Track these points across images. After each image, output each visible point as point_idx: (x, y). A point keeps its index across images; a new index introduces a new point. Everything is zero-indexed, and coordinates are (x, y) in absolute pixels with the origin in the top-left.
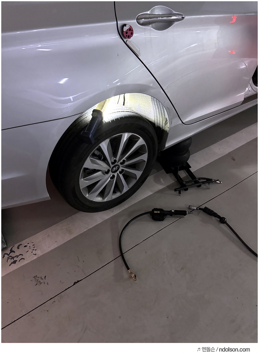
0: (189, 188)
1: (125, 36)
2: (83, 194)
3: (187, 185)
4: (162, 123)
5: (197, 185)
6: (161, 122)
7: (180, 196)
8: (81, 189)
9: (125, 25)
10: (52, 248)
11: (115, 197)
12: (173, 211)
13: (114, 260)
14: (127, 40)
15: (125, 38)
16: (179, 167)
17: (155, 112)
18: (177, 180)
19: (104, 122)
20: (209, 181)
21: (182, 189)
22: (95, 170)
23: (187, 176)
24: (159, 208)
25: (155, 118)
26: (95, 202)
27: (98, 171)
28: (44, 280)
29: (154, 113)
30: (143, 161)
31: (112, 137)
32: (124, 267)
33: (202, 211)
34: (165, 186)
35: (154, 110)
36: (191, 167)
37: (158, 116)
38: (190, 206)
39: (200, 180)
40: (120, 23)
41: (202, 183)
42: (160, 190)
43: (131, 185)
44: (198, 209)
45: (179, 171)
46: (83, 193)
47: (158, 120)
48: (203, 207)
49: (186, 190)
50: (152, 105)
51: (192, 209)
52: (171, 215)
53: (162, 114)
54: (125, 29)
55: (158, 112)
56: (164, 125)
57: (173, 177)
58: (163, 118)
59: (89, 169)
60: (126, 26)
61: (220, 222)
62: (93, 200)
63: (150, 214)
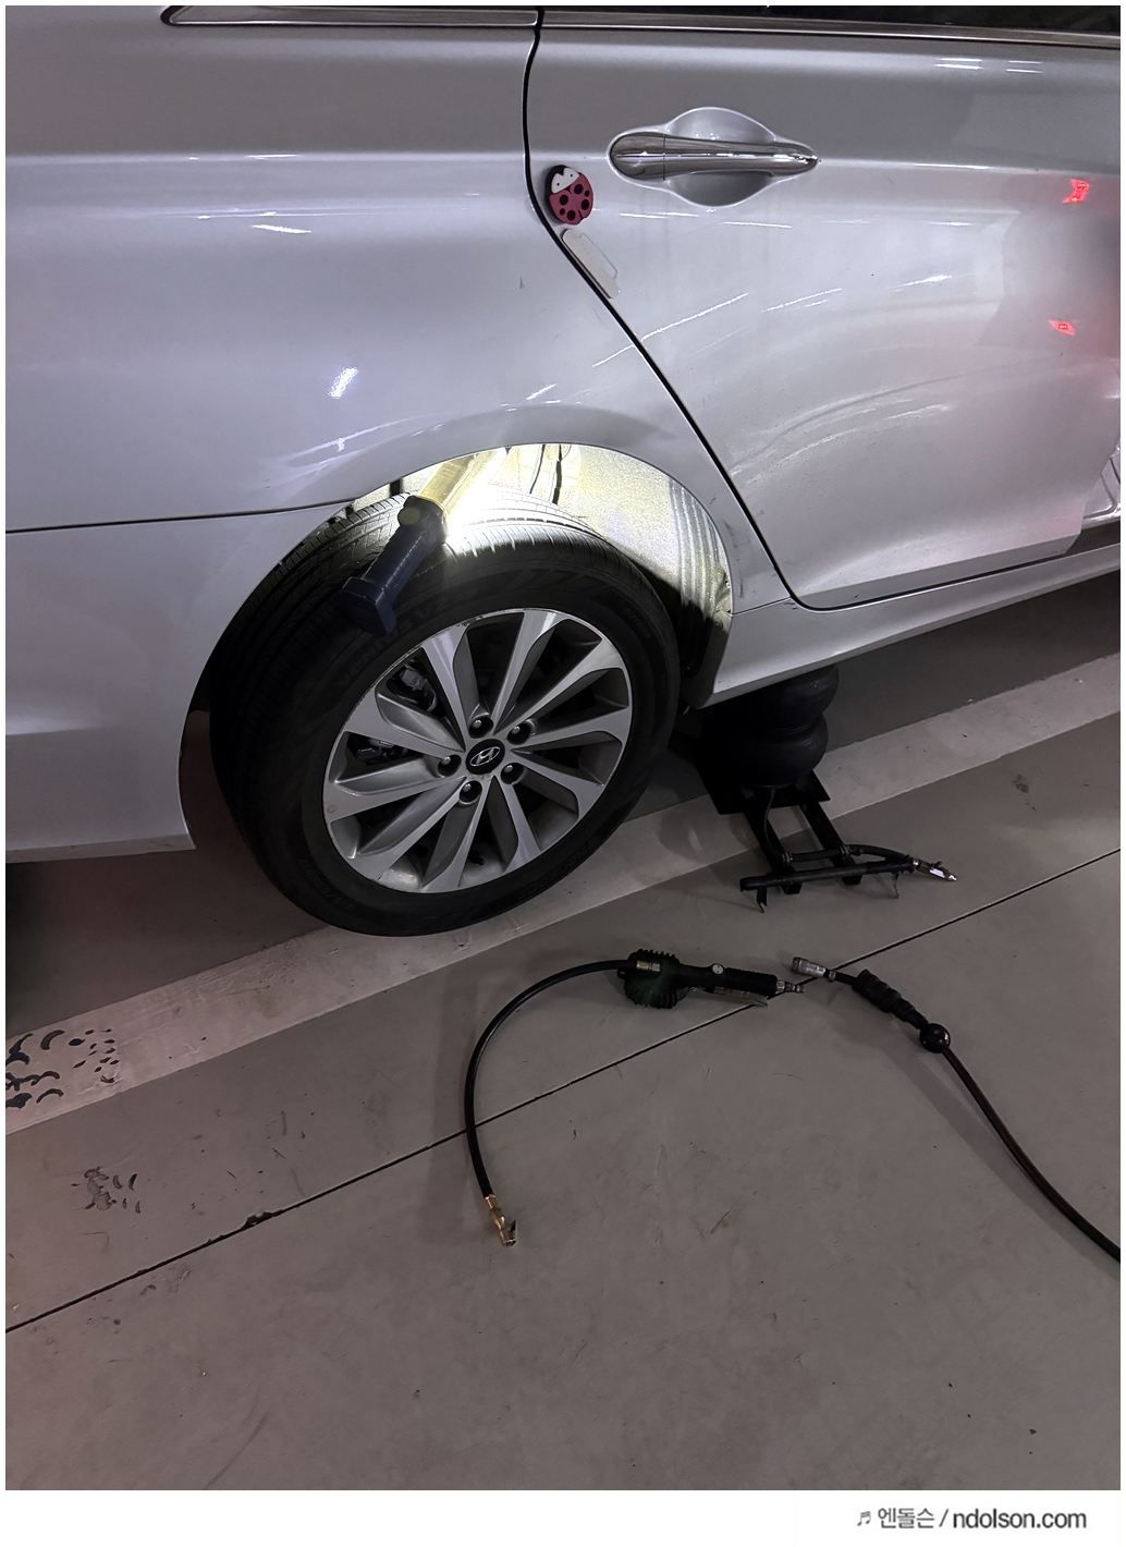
0: (804, 884)
1: (558, 213)
2: (337, 846)
3: (797, 870)
4: (708, 590)
5: (843, 873)
6: (704, 586)
7: (763, 911)
8: (329, 820)
9: (560, 169)
10: (187, 1061)
11: (476, 878)
12: (718, 970)
13: (433, 1146)
14: (566, 230)
15: (560, 222)
16: (773, 793)
17: (682, 542)
18: (758, 845)
19: (449, 553)
20: (896, 863)
21: (771, 885)
22: (398, 749)
23: (806, 831)
24: (659, 953)
25: (680, 569)
26: (384, 888)
27: (413, 755)
28: (125, 1193)
29: (680, 549)
30: (610, 739)
31: (478, 619)
32: (471, 1182)
33: (847, 988)
34: (703, 866)
35: (678, 535)
36: (827, 798)
37: (693, 561)
38: (797, 959)
39: (857, 854)
40: (542, 159)
41: (865, 870)
42: (683, 876)
43: (552, 839)
44: (832, 976)
45: (773, 807)
46: (334, 841)
47: (690, 575)
48: (854, 971)
49: (794, 889)
50: (670, 510)
51: (804, 974)
52: (710, 990)
53: (707, 552)
54: (560, 183)
55: (692, 543)
56: (713, 599)
57: (746, 832)
58: (712, 567)
59: (373, 743)
60: (562, 173)
61: (922, 1042)
62: (376, 879)
63: (618, 973)
